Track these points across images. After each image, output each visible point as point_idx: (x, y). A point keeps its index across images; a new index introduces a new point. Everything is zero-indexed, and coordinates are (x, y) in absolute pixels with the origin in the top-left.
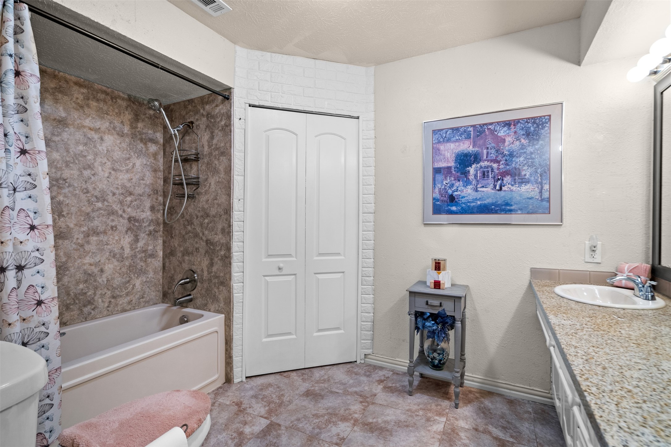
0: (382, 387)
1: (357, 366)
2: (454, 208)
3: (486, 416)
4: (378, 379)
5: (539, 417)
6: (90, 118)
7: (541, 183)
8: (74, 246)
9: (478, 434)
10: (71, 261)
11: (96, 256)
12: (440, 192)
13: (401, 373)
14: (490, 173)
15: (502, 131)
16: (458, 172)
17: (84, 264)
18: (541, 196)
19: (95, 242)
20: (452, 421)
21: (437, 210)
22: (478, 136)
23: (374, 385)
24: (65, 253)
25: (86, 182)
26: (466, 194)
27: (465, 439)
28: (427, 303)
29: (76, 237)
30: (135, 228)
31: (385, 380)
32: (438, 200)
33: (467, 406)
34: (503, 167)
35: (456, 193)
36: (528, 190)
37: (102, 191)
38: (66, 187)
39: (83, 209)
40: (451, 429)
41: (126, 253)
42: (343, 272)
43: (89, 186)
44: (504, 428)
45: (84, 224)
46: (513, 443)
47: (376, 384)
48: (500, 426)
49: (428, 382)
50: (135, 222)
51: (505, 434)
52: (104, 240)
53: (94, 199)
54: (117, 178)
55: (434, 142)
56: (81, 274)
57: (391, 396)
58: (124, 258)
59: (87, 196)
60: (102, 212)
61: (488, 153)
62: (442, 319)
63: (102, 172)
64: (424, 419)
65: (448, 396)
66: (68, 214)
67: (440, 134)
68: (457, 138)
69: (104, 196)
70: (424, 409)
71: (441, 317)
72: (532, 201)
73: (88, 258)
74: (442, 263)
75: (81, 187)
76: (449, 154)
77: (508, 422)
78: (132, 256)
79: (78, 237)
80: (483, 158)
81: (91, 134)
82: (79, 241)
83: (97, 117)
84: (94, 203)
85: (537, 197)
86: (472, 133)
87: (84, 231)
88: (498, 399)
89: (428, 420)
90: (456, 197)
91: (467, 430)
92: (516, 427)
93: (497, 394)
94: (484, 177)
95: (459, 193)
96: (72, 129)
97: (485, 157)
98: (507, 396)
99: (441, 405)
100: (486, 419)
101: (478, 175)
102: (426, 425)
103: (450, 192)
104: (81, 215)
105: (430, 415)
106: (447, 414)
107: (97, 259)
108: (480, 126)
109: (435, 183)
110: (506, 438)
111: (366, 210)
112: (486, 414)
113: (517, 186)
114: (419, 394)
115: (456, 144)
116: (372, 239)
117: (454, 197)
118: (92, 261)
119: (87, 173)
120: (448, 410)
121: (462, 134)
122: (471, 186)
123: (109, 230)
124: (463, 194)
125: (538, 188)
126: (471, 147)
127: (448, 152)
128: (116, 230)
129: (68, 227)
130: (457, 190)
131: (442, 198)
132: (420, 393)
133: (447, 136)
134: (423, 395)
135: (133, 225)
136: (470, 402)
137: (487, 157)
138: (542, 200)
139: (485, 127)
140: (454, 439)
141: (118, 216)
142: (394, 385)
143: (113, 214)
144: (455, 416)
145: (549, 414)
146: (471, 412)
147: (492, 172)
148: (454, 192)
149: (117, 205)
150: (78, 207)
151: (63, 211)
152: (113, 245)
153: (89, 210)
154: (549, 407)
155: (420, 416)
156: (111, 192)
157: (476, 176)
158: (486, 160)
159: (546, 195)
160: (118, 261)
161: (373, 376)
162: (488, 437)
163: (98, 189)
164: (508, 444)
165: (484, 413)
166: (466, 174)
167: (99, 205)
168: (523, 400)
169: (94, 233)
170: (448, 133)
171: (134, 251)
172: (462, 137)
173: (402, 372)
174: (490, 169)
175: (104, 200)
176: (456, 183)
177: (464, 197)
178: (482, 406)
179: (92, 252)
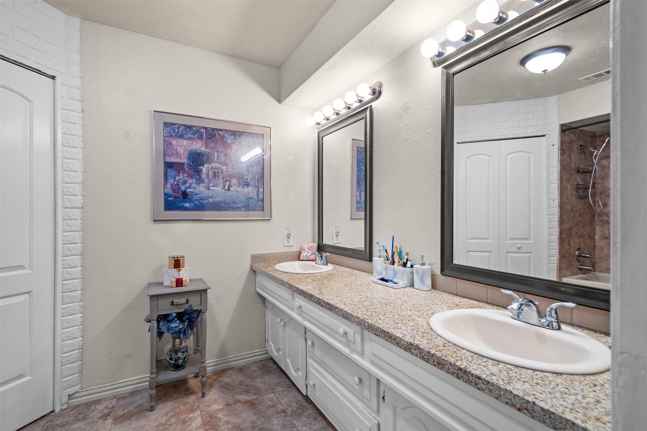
0: (111, 421)
1: (58, 415)
2: (187, 205)
3: (229, 390)
4: (100, 415)
5: (263, 371)
7: (258, 187)
9: (231, 407)
12: (172, 187)
13: (127, 395)
14: (220, 174)
15: (230, 139)
16: (190, 170)
18: (258, 197)
20: (206, 410)
21: (170, 206)
22: (210, 138)
23: (99, 424)
26: (199, 191)
27: (224, 418)
28: (172, 303)
31: (111, 412)
32: (170, 196)
33: (211, 391)
34: (230, 170)
35: (189, 190)
36: (249, 191)
40: (209, 417)
42: (29, 293)
44: (246, 391)
46: (257, 399)
47: (102, 422)
48: (243, 392)
49: (163, 388)
51: (249, 395)
55: (166, 135)
57: (130, 424)
61: (218, 156)
62: (188, 315)
64: (180, 424)
65: (190, 392)
67: (172, 128)
68: (190, 136)
70: (175, 415)
71: (187, 314)
72: (252, 201)
74: (181, 259)
76: (181, 150)
77: (247, 385)
80: (214, 159)
85: (255, 198)
86: (204, 134)
88: (231, 372)
89: (184, 422)
90: (189, 194)
91: (221, 410)
92: (254, 386)
93: (228, 369)
94: (215, 177)
95: (192, 190)
97: (216, 159)
98: (236, 367)
99: (188, 403)
100: (231, 392)
101: (210, 175)
102: (185, 427)
103: (183, 188)
105: (183, 417)
106: (198, 406)
108: (212, 130)
109: (167, 178)
110: (251, 398)
111: (68, 204)
112: (229, 388)
113: (241, 187)
114: (161, 405)
115: (189, 142)
116: (78, 241)
117: (187, 194)
120: (197, 403)
121: (194, 133)
122: (204, 184)
124: (196, 191)
125: (256, 190)
126: (203, 147)
127: (181, 148)
130: (190, 187)
131: (175, 194)
132: (161, 403)
133: (180, 132)
134: (166, 403)
136: (211, 386)
137: (217, 160)
138: (259, 200)
139: (216, 131)
140: (215, 423)
142: (125, 411)
144: (206, 404)
145: (268, 366)
146: (217, 393)
147: (222, 173)
148: (187, 188)
154: (265, 361)
155: (174, 423)
157: (208, 175)
158: (216, 162)
159: (261, 196)
161: (91, 416)
162: (240, 405)
164: (255, 401)
165: (227, 388)
166: (199, 172)
168: (248, 364)
170: (181, 129)
172: (194, 136)
173: (128, 393)
174: (220, 171)
176: (189, 180)
177: (197, 194)
178: (223, 384)
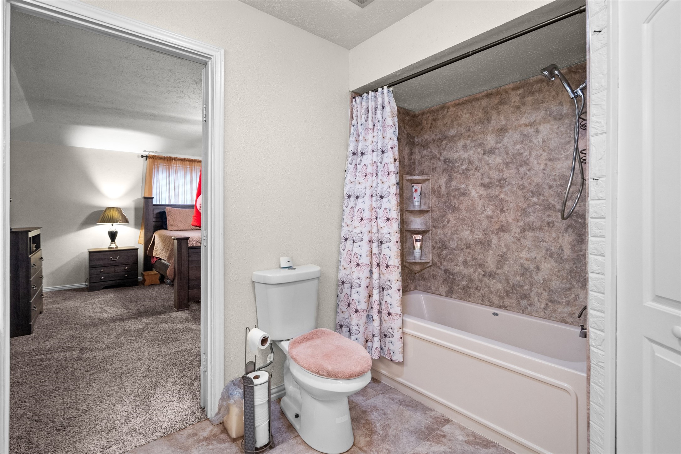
6: (526, 115)
8: (512, 239)
10: (510, 253)
11: (532, 252)
17: (521, 258)
19: (531, 238)
24: (505, 245)
25: (522, 178)
29: (514, 231)
30: (578, 225)
37: (538, 185)
38: (506, 186)
39: (519, 204)
41: (565, 254)
43: (525, 182)
45: (521, 219)
50: (578, 218)
52: (540, 236)
53: (529, 194)
54: (554, 169)
56: (519, 266)
58: (563, 260)
59: (523, 192)
60: (538, 207)
63: (537, 165)
66: (507, 209)
69: (540, 190)
73: (524, 252)
75: (518, 184)
78: (573, 259)
79: (516, 231)
81: (527, 130)
82: (516, 235)
83: (532, 111)
84: (529, 199)
87: (521, 226)
96: (511, 132)
104: (518, 211)
107: (533, 255)
118: (528, 256)
119: (523, 170)
123: (546, 226)
128: (553, 227)
129: (508, 222)
135: (576, 221)
141: (555, 211)
143: (549, 208)
149: (555, 198)
150: (516, 203)
151: (503, 208)
152: (550, 243)
153: (525, 205)
156: (548, 184)
160: (556, 261)
163: (534, 184)
167: (535, 200)
169: (530, 228)
171: (577, 254)
175: (540, 194)
179: (528, 248)
